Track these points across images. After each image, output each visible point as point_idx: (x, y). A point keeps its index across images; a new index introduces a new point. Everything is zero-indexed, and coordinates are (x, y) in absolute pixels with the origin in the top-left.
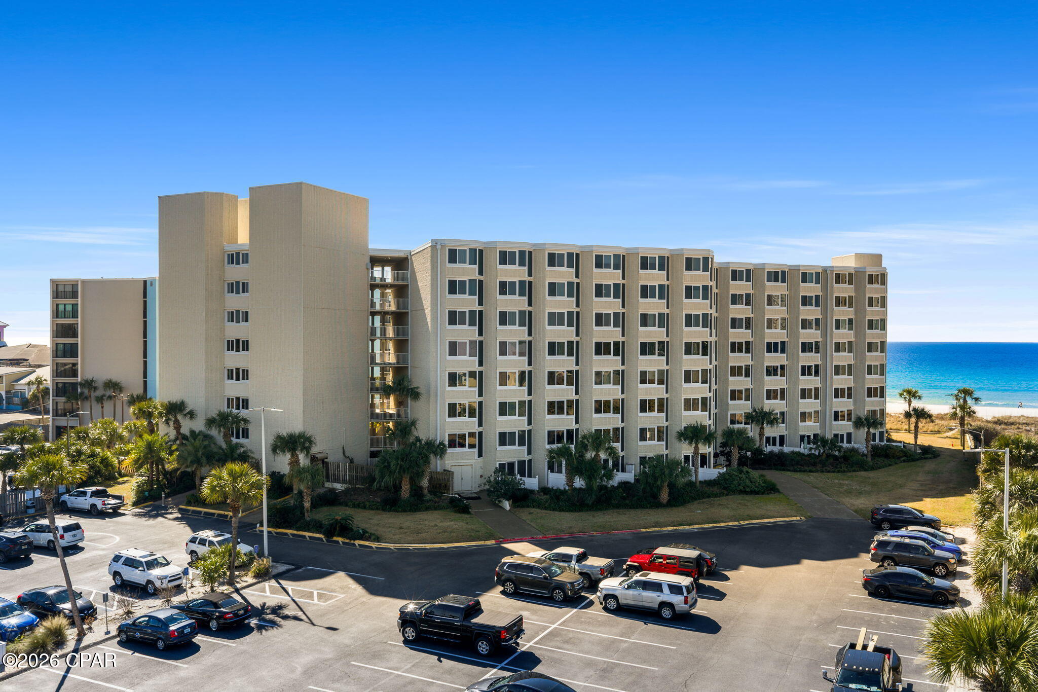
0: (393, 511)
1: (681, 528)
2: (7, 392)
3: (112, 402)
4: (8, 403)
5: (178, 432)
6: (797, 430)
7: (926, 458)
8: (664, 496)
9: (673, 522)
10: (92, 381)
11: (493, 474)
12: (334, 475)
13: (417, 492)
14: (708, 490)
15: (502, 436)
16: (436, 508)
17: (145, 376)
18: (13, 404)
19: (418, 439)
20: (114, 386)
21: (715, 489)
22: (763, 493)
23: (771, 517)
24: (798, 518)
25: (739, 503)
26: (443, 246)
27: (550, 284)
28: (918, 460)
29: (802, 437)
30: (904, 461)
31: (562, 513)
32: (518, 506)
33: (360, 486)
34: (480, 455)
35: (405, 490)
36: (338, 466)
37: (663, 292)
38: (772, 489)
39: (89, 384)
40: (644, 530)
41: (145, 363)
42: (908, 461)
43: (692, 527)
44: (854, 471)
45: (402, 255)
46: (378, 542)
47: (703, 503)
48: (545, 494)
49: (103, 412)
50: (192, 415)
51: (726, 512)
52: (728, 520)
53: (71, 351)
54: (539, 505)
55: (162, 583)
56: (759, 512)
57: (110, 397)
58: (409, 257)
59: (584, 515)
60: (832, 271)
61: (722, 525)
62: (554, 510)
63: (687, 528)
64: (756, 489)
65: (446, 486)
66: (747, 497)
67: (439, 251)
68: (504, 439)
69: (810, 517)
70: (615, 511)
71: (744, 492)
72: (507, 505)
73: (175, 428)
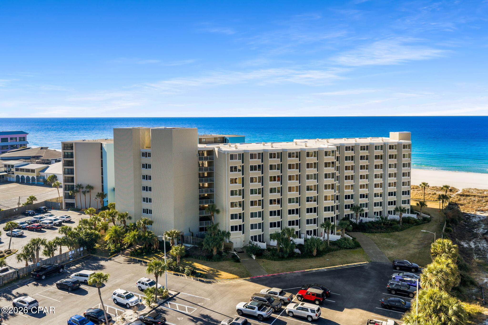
0: (210, 261)
1: (320, 269)
2: (37, 176)
3: (89, 194)
4: (38, 181)
5: (125, 225)
6: (373, 210)
7: (424, 223)
8: (315, 253)
9: (317, 266)
10: (81, 185)
11: (248, 244)
12: (186, 240)
13: (219, 253)
14: (332, 247)
15: (252, 225)
16: (227, 260)
17: (102, 182)
18: (40, 182)
19: (219, 231)
20: (90, 188)
21: (335, 247)
22: (354, 248)
23: (355, 262)
24: (366, 262)
25: (344, 255)
26: (228, 153)
27: (270, 165)
28: (421, 224)
29: (375, 213)
30: (415, 225)
31: (275, 262)
32: (258, 258)
33: (197, 246)
34: (243, 233)
35: (215, 252)
36: (188, 237)
37: (316, 165)
38: (358, 246)
39: (79, 186)
40: (306, 270)
41: (102, 178)
42: (417, 225)
43: (324, 268)
44: (393, 232)
45: (211, 149)
46: (206, 278)
47: (330, 254)
48: (269, 251)
49: (85, 198)
50: (130, 218)
51: (338, 260)
52: (338, 264)
53: (71, 172)
54: (267, 258)
55: (132, 304)
56: (351, 259)
57: (88, 192)
58: (214, 150)
59: (283, 262)
60: (388, 145)
61: (336, 266)
62: (272, 260)
63: (323, 268)
64: (351, 247)
65: (230, 248)
66: (348, 251)
67: (226, 155)
68: (252, 227)
69: (371, 261)
70: (295, 260)
71: (346, 248)
72: (254, 257)
73: (124, 223)
